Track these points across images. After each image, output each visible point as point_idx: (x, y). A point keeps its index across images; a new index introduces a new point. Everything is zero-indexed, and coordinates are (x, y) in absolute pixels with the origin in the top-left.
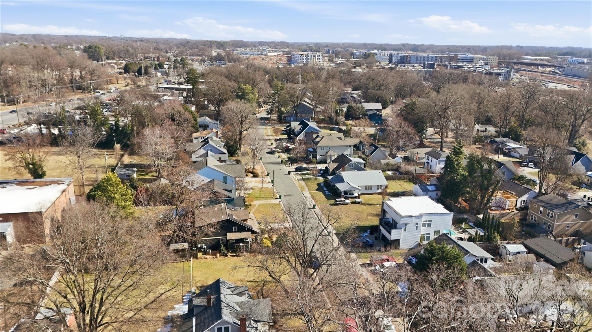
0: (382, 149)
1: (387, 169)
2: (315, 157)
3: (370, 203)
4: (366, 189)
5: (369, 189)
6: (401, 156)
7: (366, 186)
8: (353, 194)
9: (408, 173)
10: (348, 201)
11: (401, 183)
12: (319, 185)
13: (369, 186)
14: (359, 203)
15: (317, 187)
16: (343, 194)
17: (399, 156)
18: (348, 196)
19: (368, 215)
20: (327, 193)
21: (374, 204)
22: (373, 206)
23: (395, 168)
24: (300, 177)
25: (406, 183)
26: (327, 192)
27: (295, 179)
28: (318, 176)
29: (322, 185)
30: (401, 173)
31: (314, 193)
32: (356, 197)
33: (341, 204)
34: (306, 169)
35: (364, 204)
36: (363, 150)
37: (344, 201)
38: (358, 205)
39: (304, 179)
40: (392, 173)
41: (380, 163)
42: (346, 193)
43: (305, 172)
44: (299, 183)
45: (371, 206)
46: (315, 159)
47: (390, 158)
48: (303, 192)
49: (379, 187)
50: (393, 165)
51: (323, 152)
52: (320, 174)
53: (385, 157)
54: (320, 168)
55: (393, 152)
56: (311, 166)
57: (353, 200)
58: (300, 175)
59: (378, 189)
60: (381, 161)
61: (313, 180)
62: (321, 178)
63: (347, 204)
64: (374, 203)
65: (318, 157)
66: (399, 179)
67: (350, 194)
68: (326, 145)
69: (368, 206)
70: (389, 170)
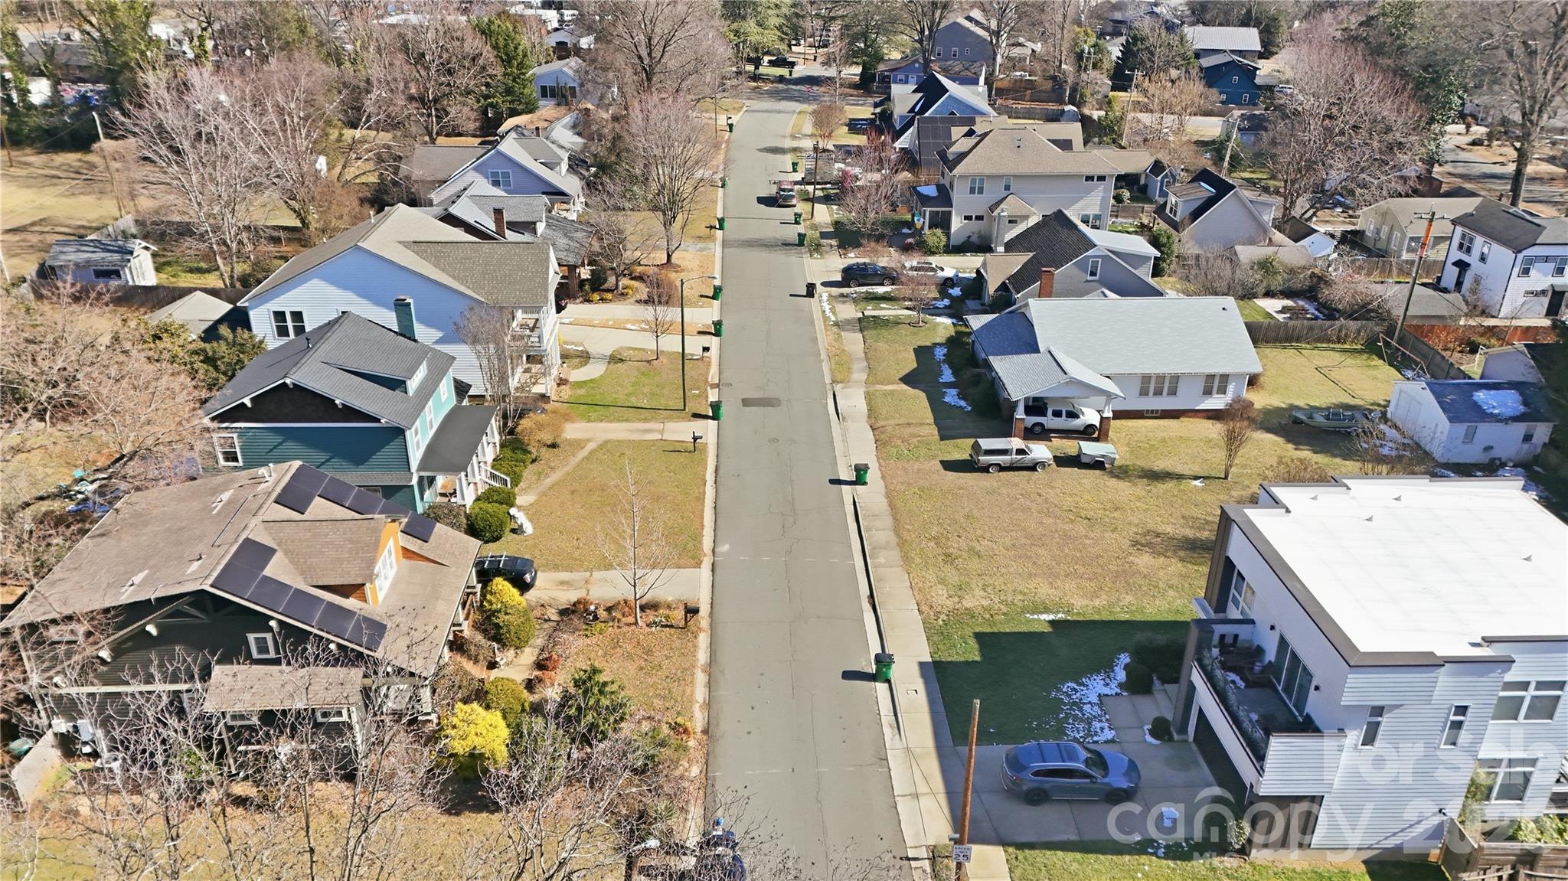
0: (1248, 194)
1: (1261, 290)
2: (942, 222)
3: (1160, 465)
4: (1144, 392)
5: (1158, 392)
6: (1330, 228)
7: (1146, 379)
8: (1073, 415)
9: (1363, 311)
10: (1040, 451)
11: (1327, 357)
12: (923, 353)
13: (1161, 378)
14: (1097, 465)
15: (910, 363)
16: (1020, 414)
17: (1322, 229)
18: (1049, 421)
19: (1135, 543)
20: (951, 397)
21: (1180, 477)
22: (1170, 485)
23: (1300, 282)
24: (849, 311)
25: (1350, 361)
26: (954, 392)
27: (826, 319)
28: (936, 312)
29: (940, 353)
30: (1330, 312)
31: (885, 394)
32: (1088, 433)
33: (1002, 468)
34: (887, 276)
35: (1122, 473)
36: (1161, 201)
37: (1020, 452)
38: (1089, 478)
39: (864, 324)
40: (1284, 310)
41: (1232, 259)
42: (1036, 406)
43: (880, 290)
44: (839, 338)
45: (1161, 487)
46: (939, 232)
47: (1278, 236)
48: (838, 388)
49: (1214, 383)
50: (1292, 272)
51: (978, 204)
52: (946, 302)
53: (1259, 234)
54: (949, 273)
55: (1297, 212)
56: (912, 261)
57: (1069, 447)
58: (855, 301)
59: (1208, 392)
60: (1239, 248)
61: (903, 330)
62: (947, 321)
63: (1032, 468)
64: (1180, 469)
65: (956, 223)
66: (1320, 339)
67: (1057, 414)
68: (994, 172)
69: (1141, 488)
70: (1269, 294)
